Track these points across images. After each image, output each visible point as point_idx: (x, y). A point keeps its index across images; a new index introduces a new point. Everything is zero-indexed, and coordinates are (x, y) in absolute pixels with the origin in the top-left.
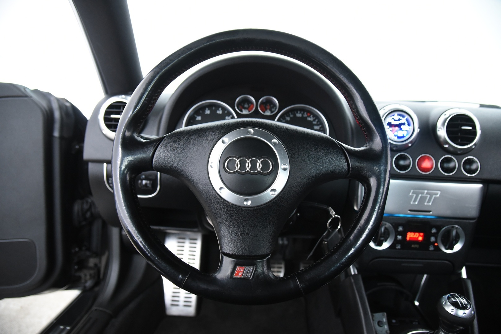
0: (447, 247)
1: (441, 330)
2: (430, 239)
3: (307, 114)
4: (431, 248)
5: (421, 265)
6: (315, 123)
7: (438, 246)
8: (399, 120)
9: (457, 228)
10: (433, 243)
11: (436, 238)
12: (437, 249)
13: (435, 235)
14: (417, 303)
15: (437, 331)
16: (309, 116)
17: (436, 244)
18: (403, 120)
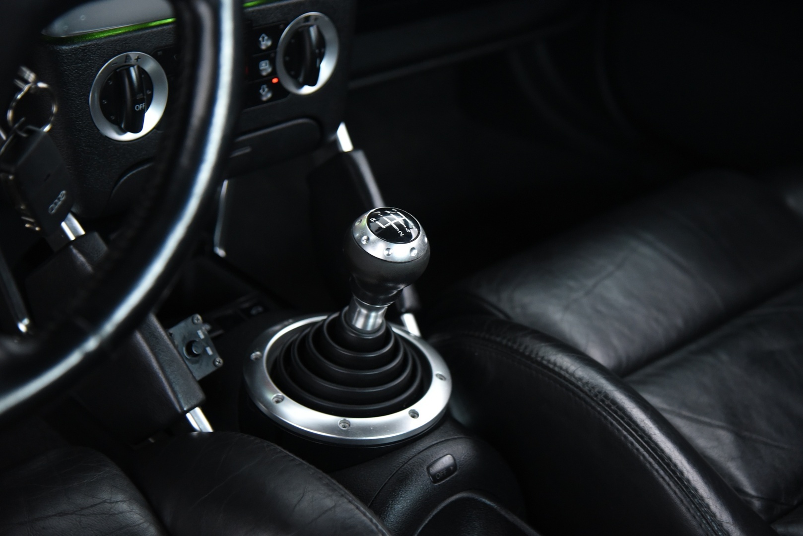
0: (301, 79)
1: (357, 304)
2: (258, 71)
4: (266, 95)
5: (247, 150)
7: (279, 83)
9: (316, 18)
10: (267, 80)
11: (273, 63)
12: (279, 91)
13: (269, 55)
14: (221, 252)
15: (347, 308)
17: (275, 81)
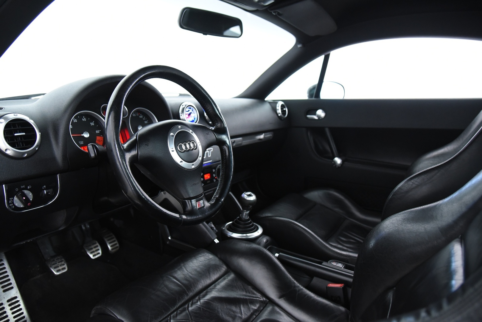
2: (213, 176)
3: (138, 114)
6: (144, 119)
8: (189, 111)
11: (215, 174)
16: (140, 115)
18: (191, 111)
